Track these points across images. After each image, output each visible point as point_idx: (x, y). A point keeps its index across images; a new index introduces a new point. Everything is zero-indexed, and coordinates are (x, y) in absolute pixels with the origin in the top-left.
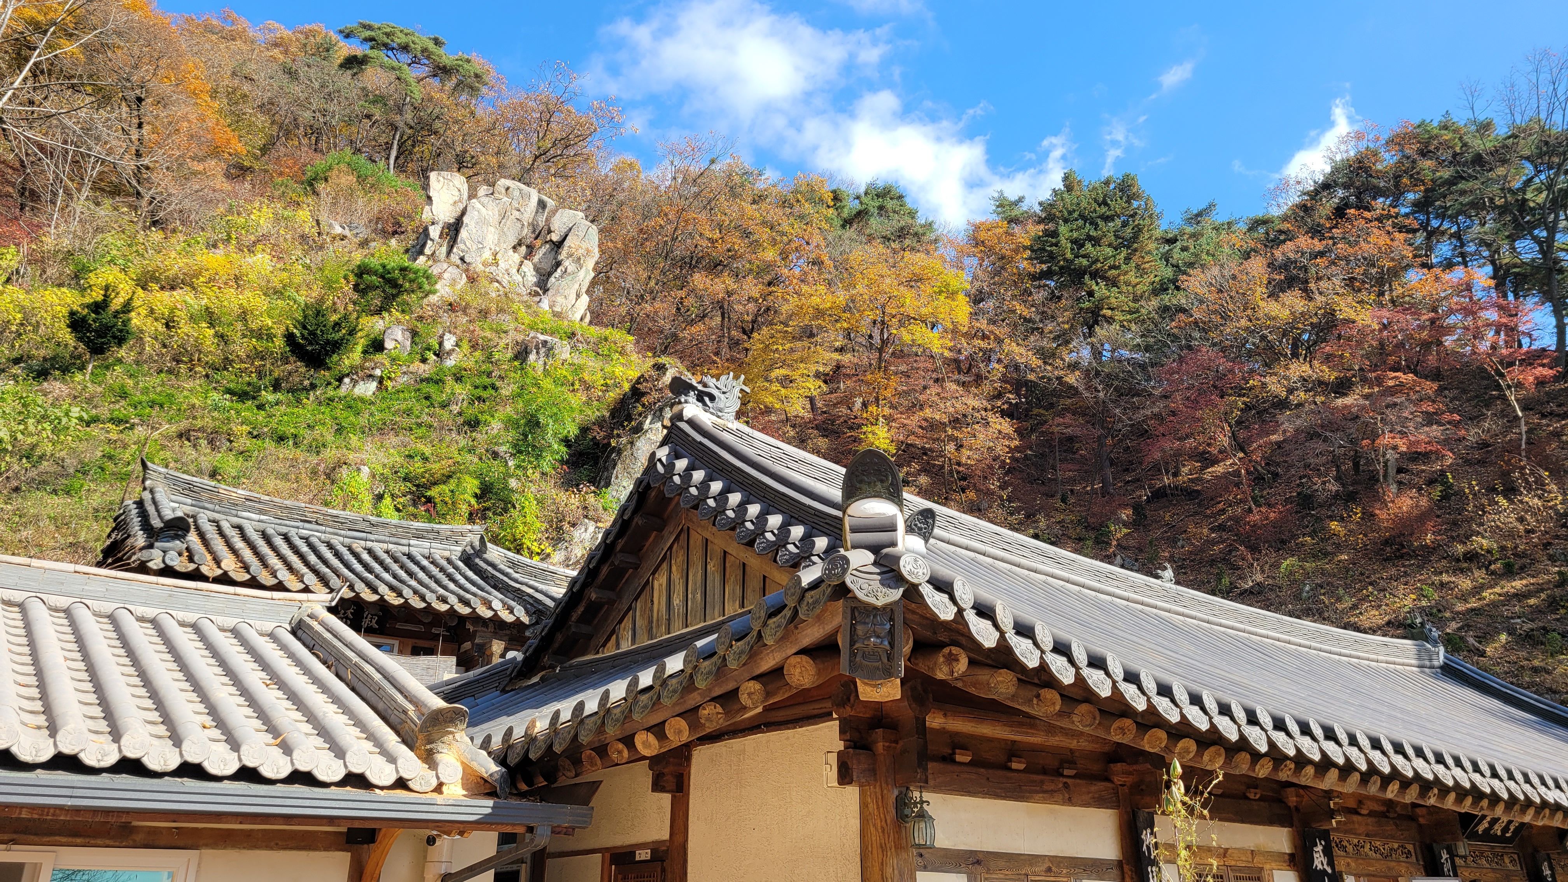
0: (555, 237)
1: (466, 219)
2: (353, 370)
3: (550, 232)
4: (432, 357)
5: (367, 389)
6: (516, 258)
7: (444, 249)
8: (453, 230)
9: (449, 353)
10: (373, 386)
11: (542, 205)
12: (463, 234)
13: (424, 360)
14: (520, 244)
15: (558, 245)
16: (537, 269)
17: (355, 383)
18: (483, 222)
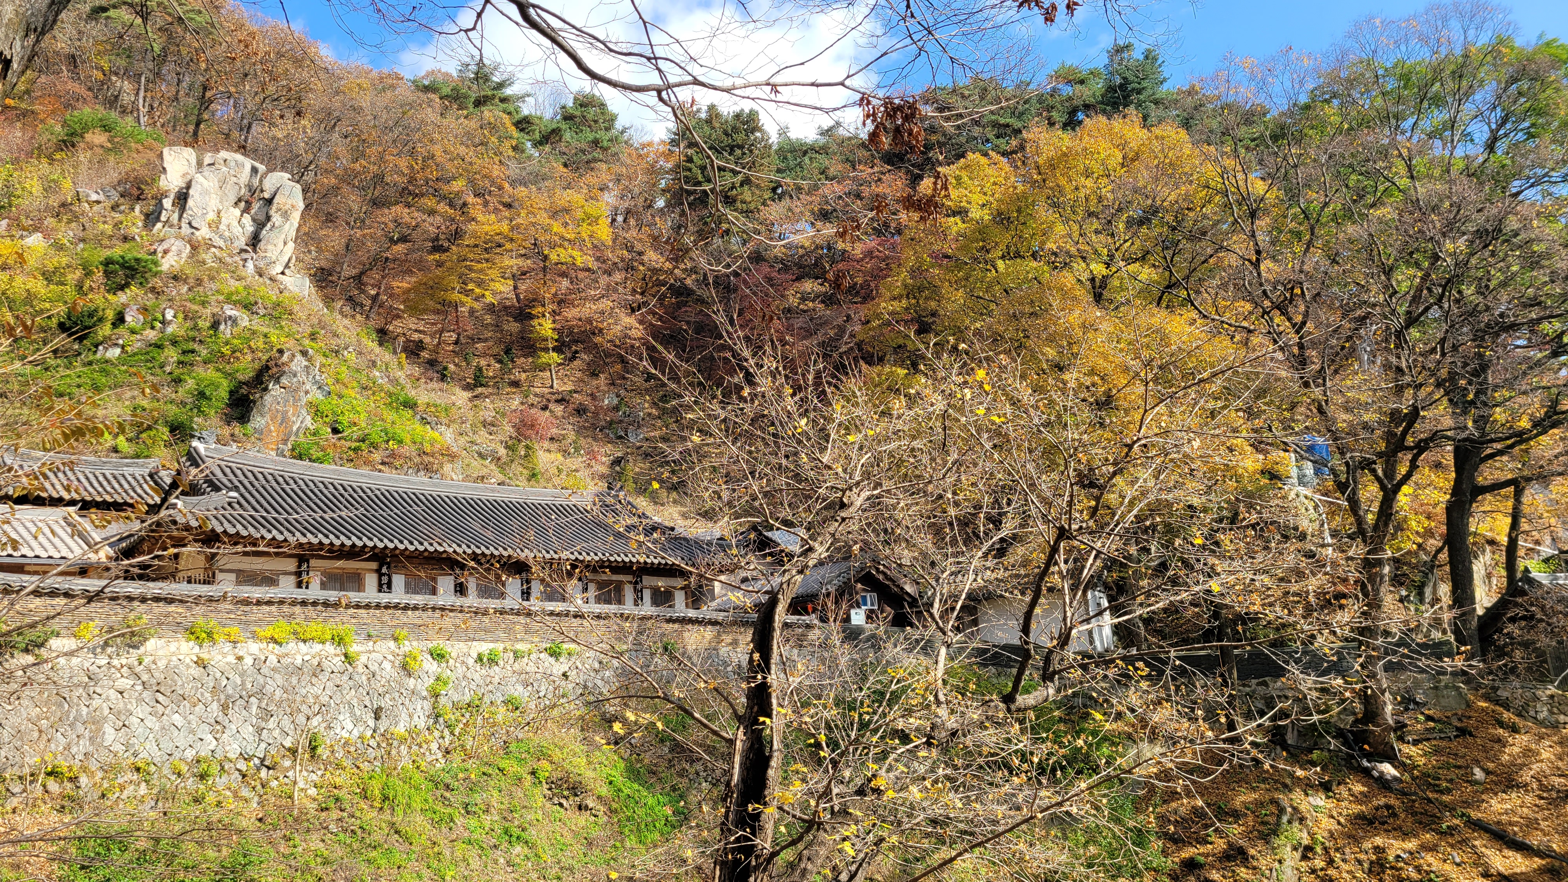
0: (267, 195)
1: (191, 192)
2: (106, 339)
3: (262, 191)
4: (158, 325)
5: (114, 353)
6: (237, 212)
7: (176, 216)
8: (182, 198)
9: (170, 322)
10: (118, 351)
11: (254, 170)
12: (190, 203)
13: (153, 328)
14: (240, 200)
15: (269, 202)
16: (254, 220)
17: (106, 349)
18: (206, 192)
